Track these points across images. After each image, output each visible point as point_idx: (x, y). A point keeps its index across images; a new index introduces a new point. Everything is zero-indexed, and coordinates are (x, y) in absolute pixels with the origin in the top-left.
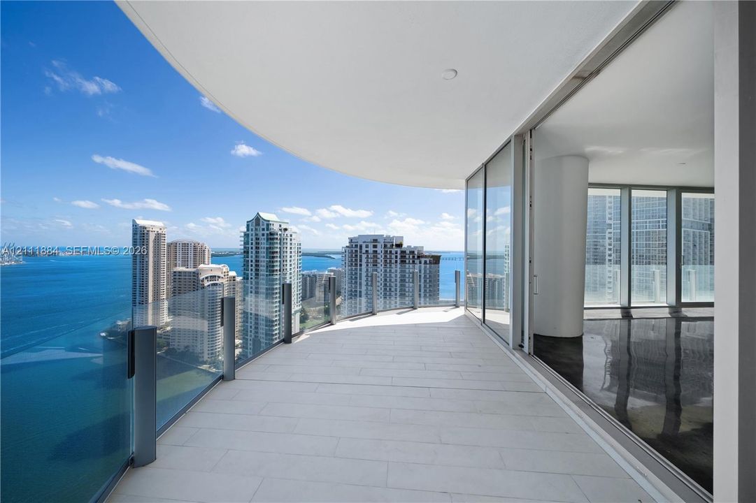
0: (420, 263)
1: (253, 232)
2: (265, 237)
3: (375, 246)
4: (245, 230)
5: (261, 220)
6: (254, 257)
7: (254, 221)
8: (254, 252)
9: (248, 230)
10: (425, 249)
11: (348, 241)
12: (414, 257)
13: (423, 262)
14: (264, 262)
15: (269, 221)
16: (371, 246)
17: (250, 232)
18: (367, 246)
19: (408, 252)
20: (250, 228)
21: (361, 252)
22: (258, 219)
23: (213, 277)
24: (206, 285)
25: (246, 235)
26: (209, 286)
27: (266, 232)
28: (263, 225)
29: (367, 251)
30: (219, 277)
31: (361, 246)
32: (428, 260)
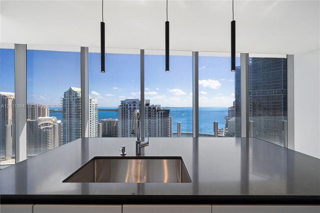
0: (159, 113)
1: (68, 99)
2: (75, 101)
3: (134, 105)
4: (64, 97)
5: (72, 92)
6: (68, 112)
7: (68, 92)
8: (69, 109)
9: (65, 97)
10: (161, 106)
11: (120, 102)
12: (155, 111)
13: (160, 113)
14: (74, 115)
15: (77, 92)
16: (132, 105)
17: (66, 98)
18: (130, 105)
19: (152, 108)
20: (66, 96)
21: (127, 109)
22: (70, 91)
23: (46, 124)
24: (41, 128)
25: (64, 100)
26: (43, 129)
27: (75, 98)
28: (73, 94)
29: (130, 108)
30: (50, 124)
31: (127, 105)
32: (163, 112)
